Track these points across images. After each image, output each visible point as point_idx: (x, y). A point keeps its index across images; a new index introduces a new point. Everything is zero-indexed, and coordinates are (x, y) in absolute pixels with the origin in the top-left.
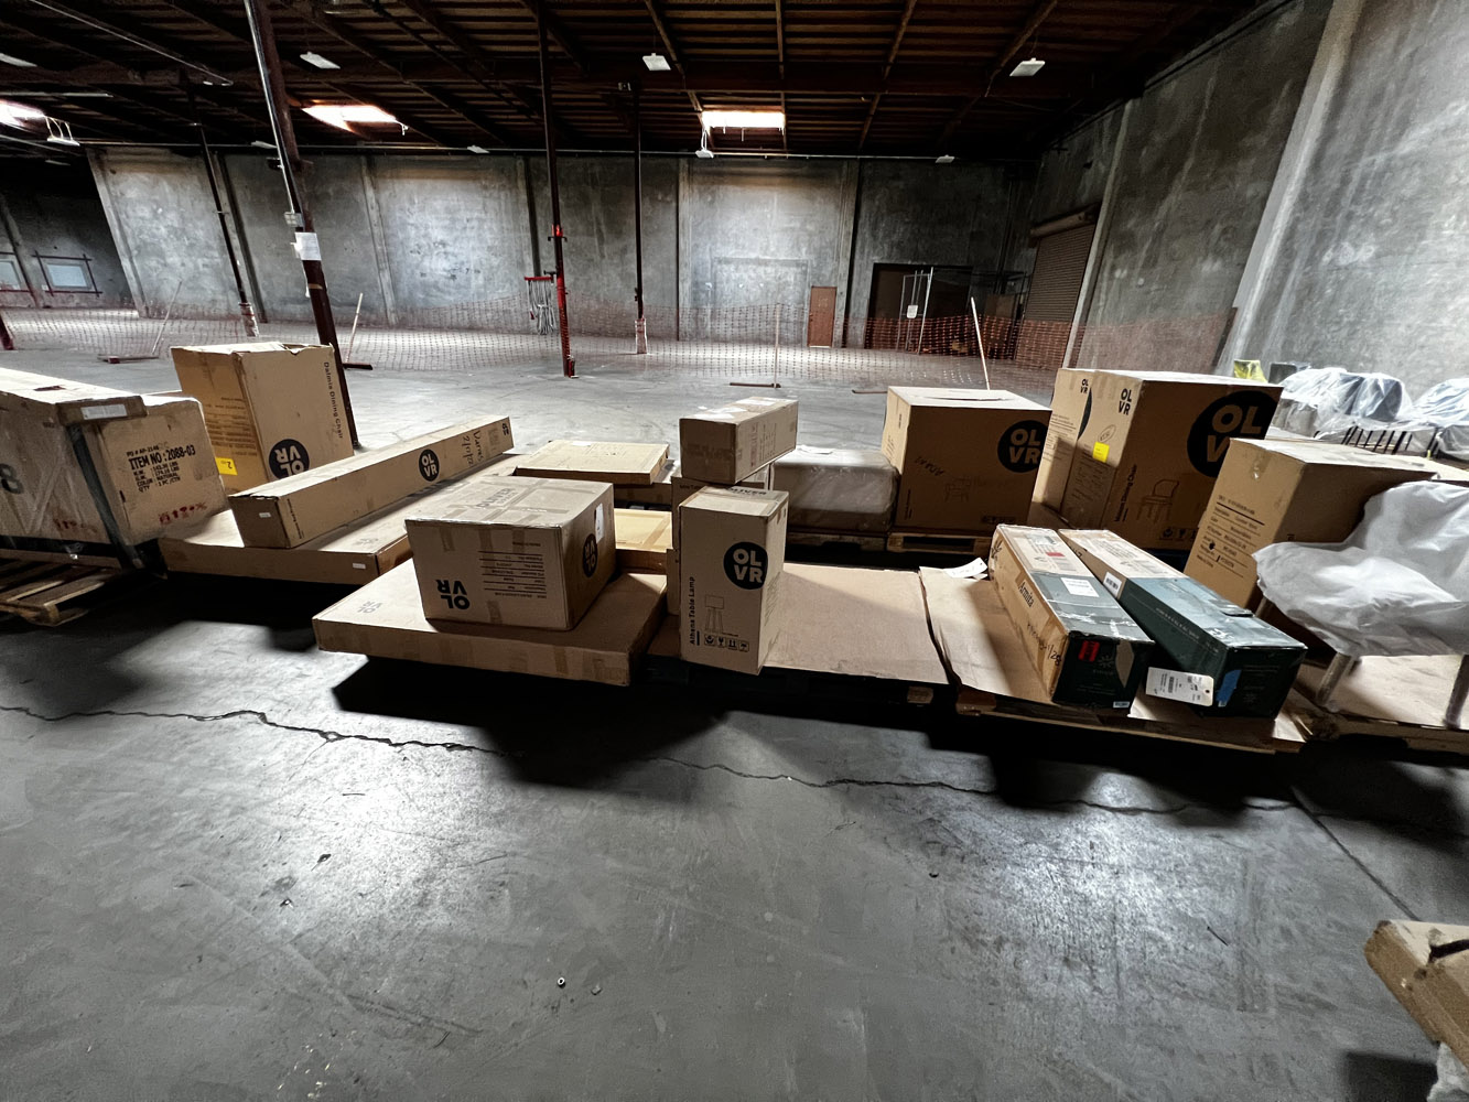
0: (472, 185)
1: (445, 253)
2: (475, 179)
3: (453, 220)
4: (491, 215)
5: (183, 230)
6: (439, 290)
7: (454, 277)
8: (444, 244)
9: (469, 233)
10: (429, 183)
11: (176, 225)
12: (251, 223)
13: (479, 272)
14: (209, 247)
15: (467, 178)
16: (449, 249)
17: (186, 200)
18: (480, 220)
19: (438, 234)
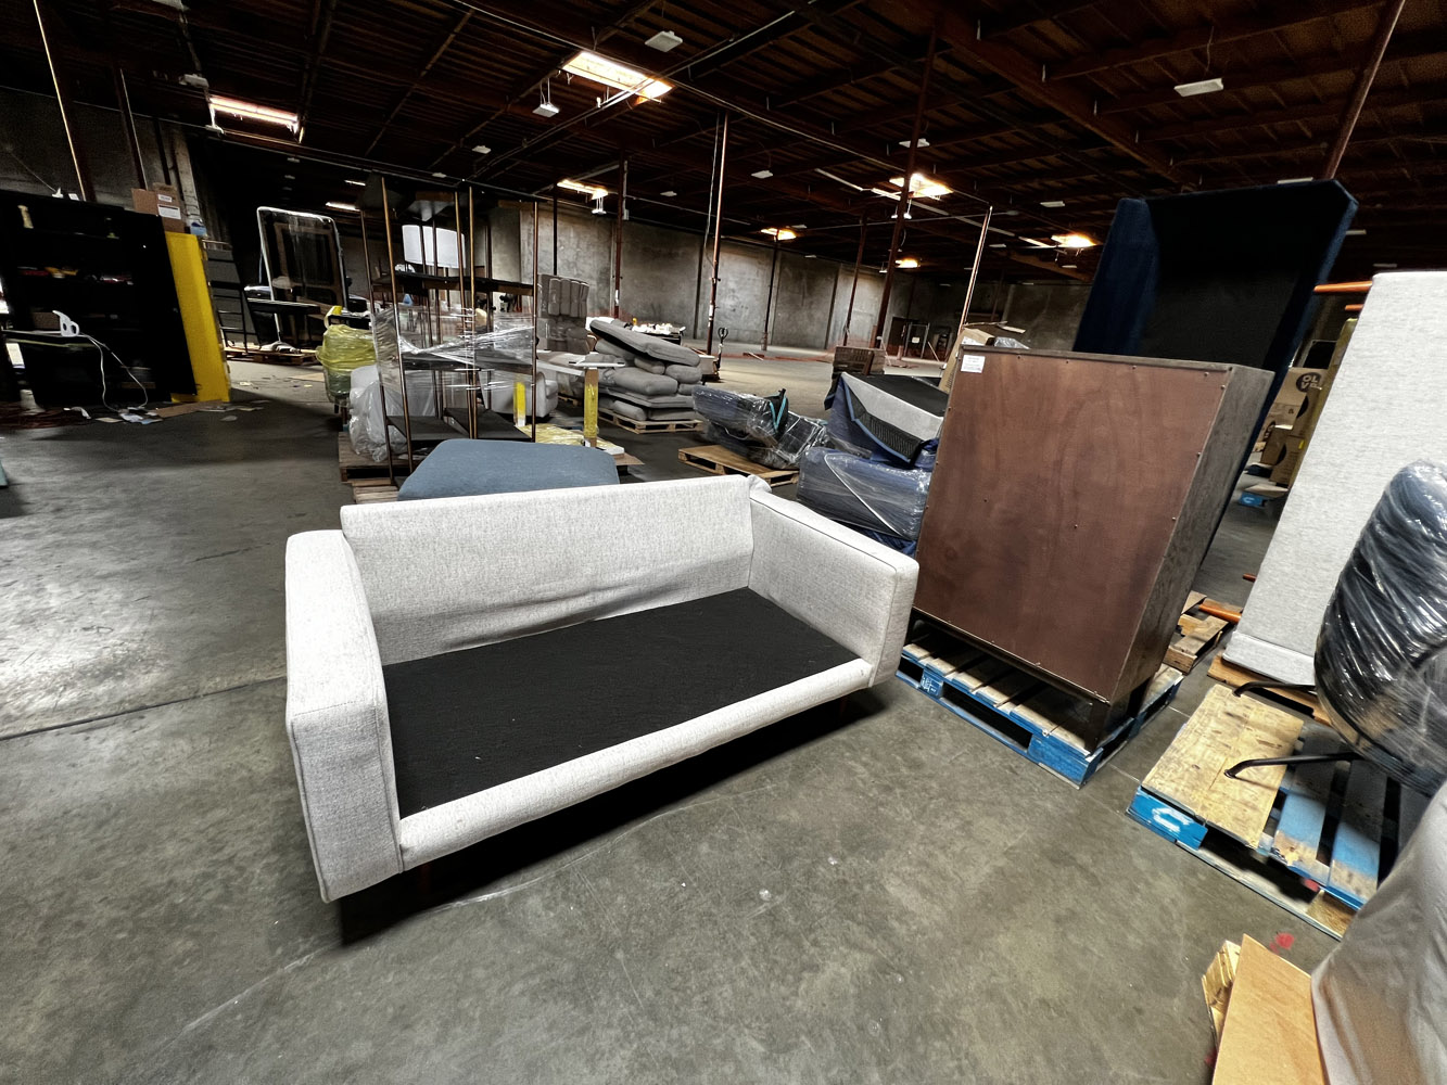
0: (755, 261)
2: (756, 258)
3: (742, 279)
4: (760, 278)
6: (726, 317)
8: (733, 291)
9: (748, 287)
10: (733, 257)
15: (752, 257)
16: (736, 294)
18: (754, 280)
19: (732, 285)
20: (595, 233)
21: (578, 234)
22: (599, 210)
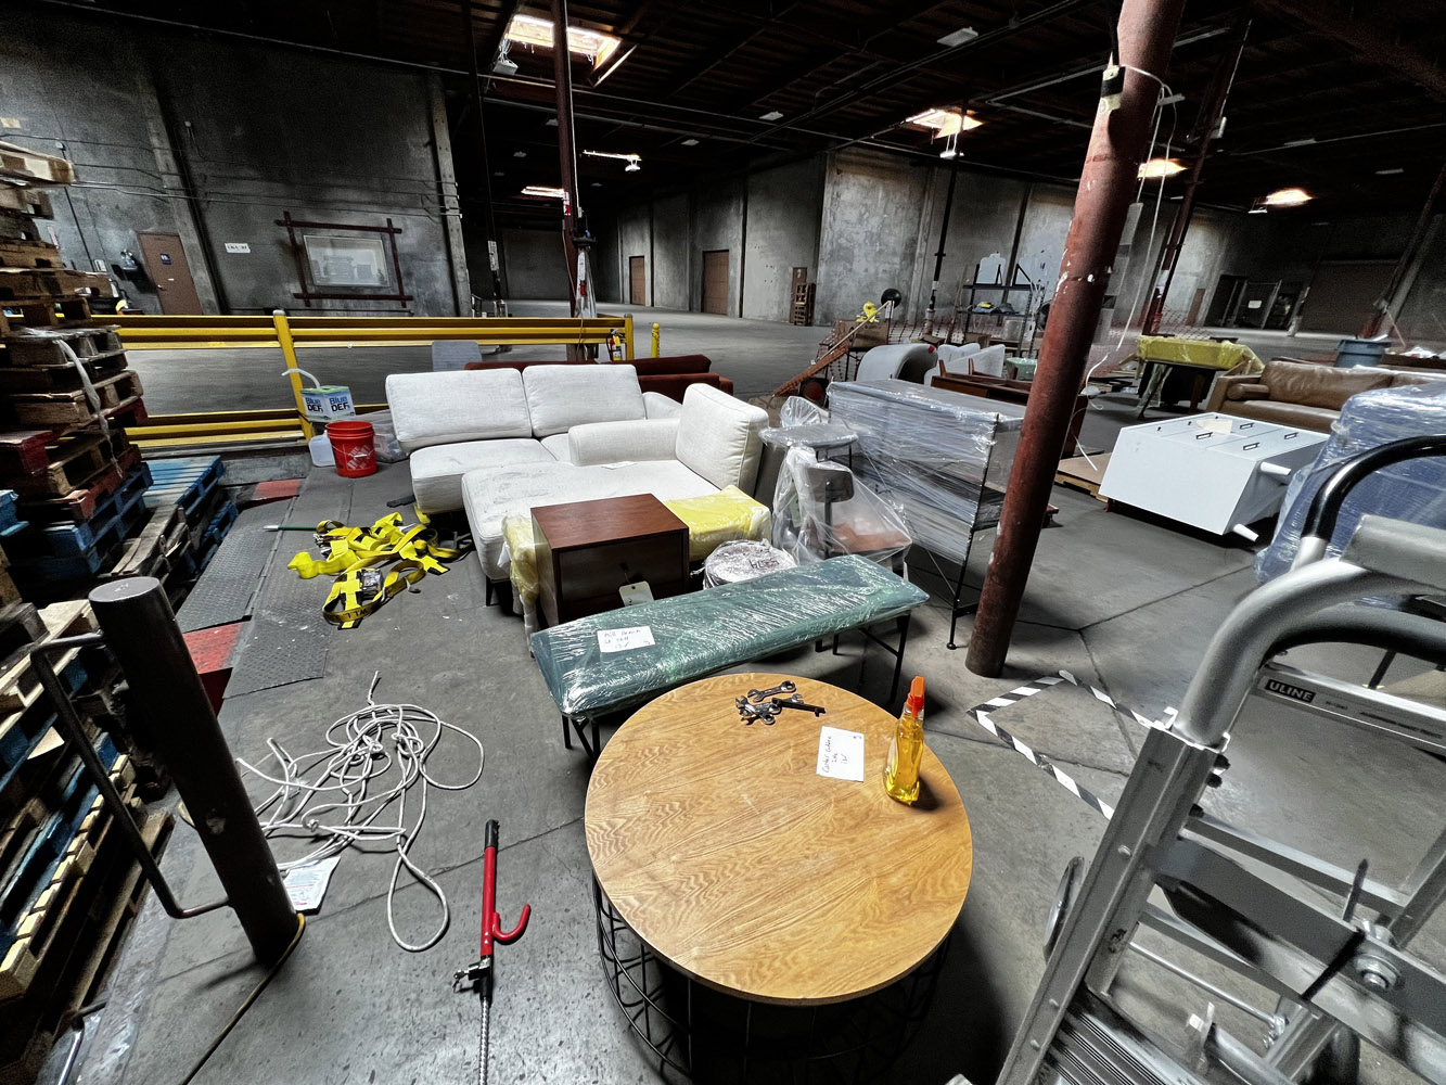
20: (907, 191)
21: (887, 194)
22: (948, 154)
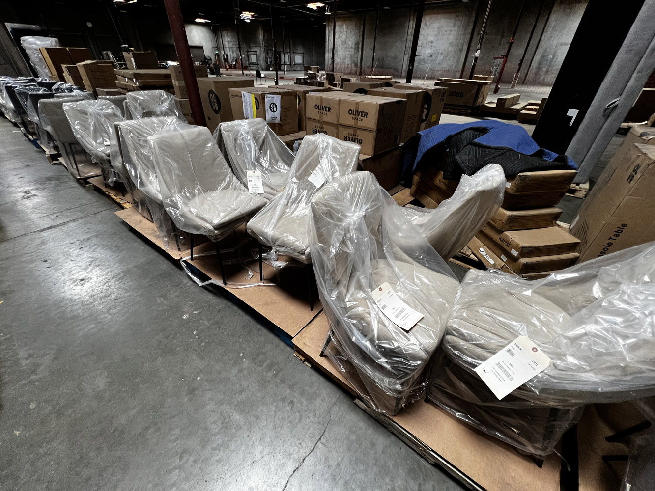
1: (432, 46)
5: (345, 42)
7: (432, 56)
11: (344, 40)
12: (367, 38)
13: (442, 54)
14: (351, 48)
17: (349, 31)
